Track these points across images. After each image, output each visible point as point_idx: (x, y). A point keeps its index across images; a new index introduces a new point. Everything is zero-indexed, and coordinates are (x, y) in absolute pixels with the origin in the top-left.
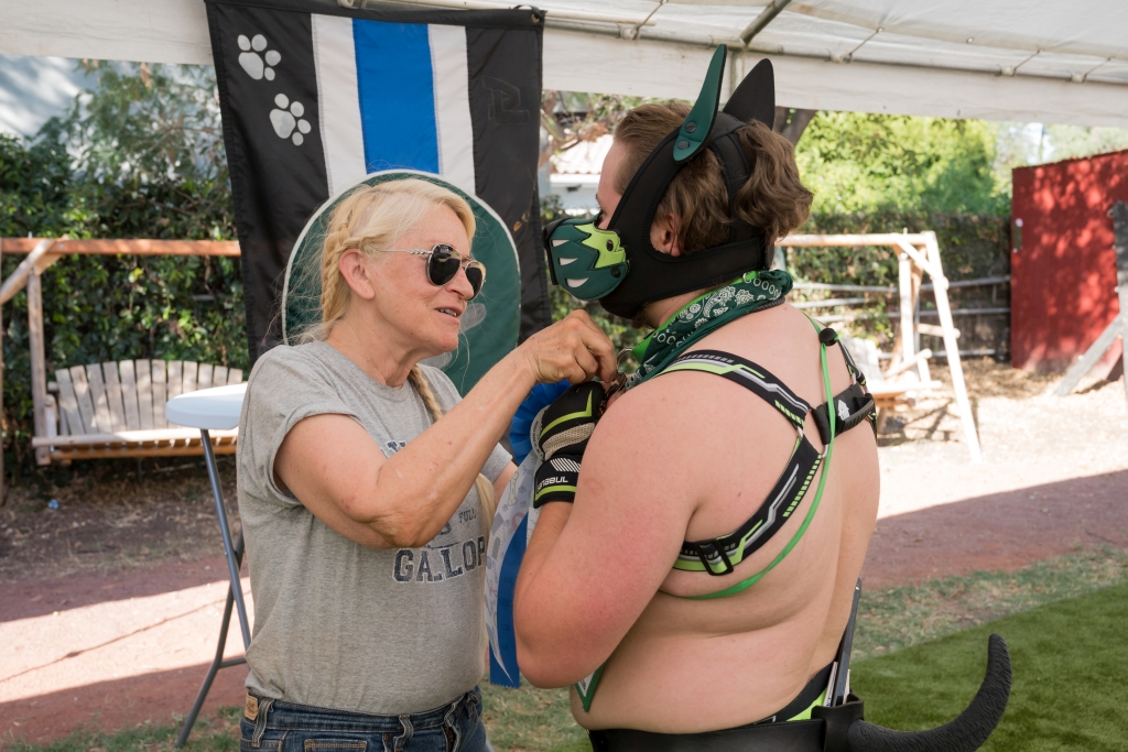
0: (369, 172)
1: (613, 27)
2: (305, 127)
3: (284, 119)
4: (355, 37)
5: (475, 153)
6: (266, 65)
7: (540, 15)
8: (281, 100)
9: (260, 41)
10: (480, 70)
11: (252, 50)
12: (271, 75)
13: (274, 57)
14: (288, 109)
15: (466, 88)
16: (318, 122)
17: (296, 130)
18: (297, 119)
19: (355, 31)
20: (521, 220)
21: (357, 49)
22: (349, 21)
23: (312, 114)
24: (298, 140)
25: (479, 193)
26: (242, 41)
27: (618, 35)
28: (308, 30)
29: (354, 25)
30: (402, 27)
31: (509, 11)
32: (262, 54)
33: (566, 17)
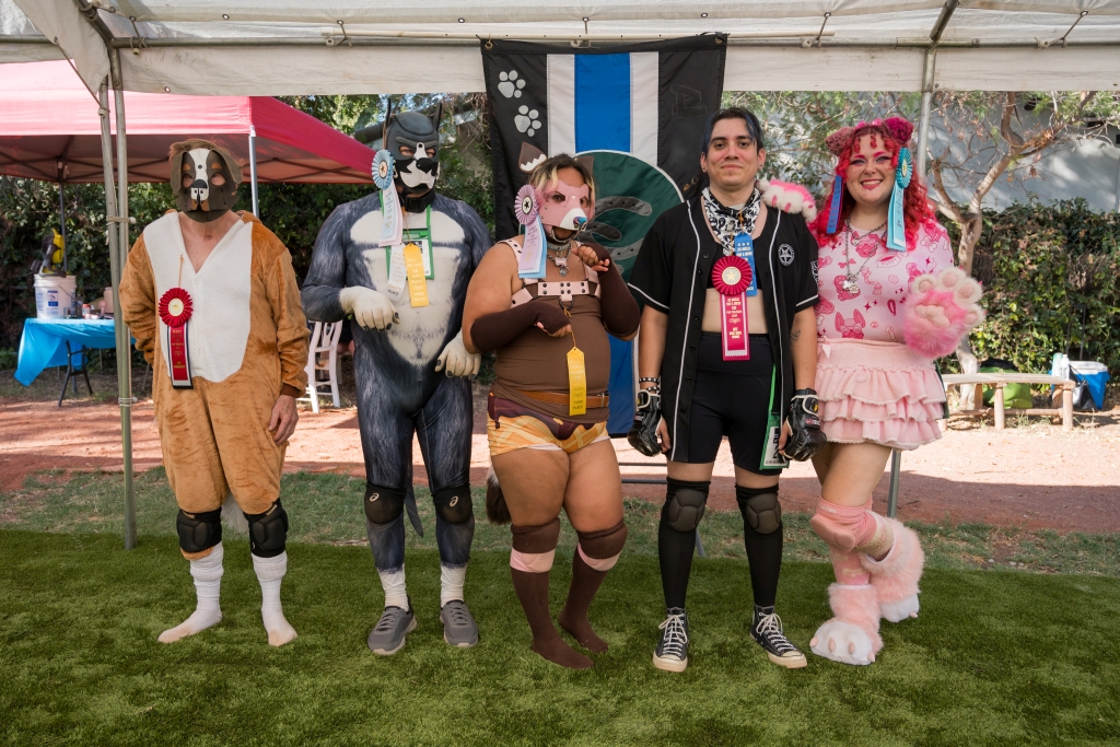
0: (577, 151)
1: (796, 40)
2: (537, 125)
3: (524, 121)
4: (576, 66)
5: (659, 137)
6: (516, 88)
7: (724, 37)
8: (523, 109)
9: (514, 74)
10: (670, 81)
11: (508, 80)
12: (518, 94)
13: (522, 83)
14: (527, 115)
15: (657, 94)
16: (546, 122)
17: (531, 127)
18: (532, 120)
19: (576, 62)
20: (690, 183)
21: (576, 74)
22: (573, 56)
23: (543, 118)
24: (531, 133)
25: (659, 165)
26: (503, 75)
27: (800, 46)
28: (544, 65)
29: (576, 59)
30: (610, 56)
31: (697, 36)
32: (514, 82)
33: (747, 37)
